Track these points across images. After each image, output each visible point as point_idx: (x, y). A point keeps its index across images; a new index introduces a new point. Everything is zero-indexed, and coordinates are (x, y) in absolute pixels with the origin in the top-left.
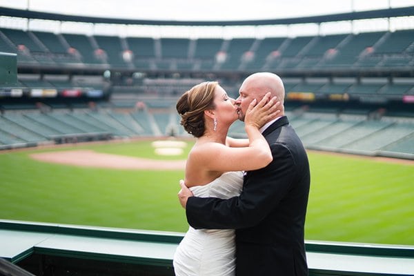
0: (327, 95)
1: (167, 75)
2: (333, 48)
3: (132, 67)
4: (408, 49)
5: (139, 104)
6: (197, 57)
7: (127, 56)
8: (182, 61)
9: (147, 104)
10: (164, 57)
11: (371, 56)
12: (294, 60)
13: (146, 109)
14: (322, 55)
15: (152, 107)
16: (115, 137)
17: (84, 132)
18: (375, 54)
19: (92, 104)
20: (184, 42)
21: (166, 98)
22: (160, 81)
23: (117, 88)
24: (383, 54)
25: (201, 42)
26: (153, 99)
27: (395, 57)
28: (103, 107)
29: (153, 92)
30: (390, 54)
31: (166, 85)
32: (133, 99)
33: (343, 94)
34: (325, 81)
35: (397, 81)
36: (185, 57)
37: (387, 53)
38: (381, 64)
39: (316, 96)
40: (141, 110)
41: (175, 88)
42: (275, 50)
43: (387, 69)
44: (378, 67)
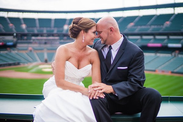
1: (42, 35)
3: (26, 32)
4: (149, 24)
5: (30, 48)
6: (55, 27)
7: (24, 26)
8: (49, 29)
9: (33, 48)
10: (40, 27)
13: (33, 50)
15: (35, 50)
16: (21, 64)
17: (7, 62)
19: (8, 49)
20: (49, 20)
21: (42, 45)
22: (39, 38)
23: (19, 41)
25: (56, 20)
26: (36, 46)
28: (13, 50)
29: (36, 43)
31: (42, 40)
32: (27, 46)
36: (50, 27)
40: (31, 51)
41: (46, 41)
44: (136, 31)
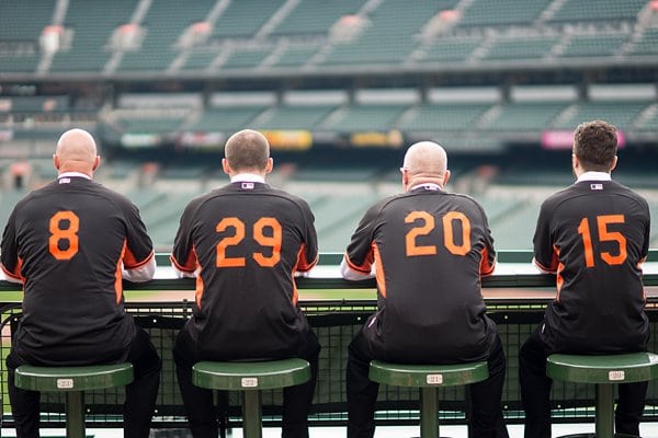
0: (346, 136)
2: (352, 13)
4: (548, 14)
11: (454, 34)
12: (252, 46)
14: (325, 33)
18: (463, 27)
24: (483, 26)
27: (514, 34)
30: (501, 26)
33: (386, 132)
34: (337, 97)
35: (521, 94)
37: (495, 25)
38: (480, 52)
39: (314, 140)
42: (201, 20)
43: (497, 65)
44: (475, 61)
